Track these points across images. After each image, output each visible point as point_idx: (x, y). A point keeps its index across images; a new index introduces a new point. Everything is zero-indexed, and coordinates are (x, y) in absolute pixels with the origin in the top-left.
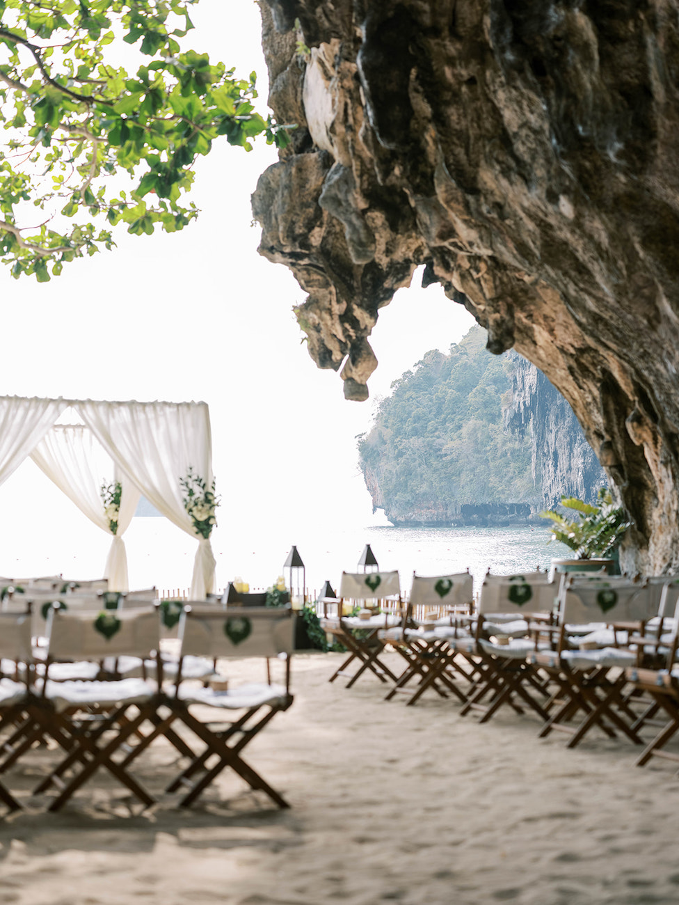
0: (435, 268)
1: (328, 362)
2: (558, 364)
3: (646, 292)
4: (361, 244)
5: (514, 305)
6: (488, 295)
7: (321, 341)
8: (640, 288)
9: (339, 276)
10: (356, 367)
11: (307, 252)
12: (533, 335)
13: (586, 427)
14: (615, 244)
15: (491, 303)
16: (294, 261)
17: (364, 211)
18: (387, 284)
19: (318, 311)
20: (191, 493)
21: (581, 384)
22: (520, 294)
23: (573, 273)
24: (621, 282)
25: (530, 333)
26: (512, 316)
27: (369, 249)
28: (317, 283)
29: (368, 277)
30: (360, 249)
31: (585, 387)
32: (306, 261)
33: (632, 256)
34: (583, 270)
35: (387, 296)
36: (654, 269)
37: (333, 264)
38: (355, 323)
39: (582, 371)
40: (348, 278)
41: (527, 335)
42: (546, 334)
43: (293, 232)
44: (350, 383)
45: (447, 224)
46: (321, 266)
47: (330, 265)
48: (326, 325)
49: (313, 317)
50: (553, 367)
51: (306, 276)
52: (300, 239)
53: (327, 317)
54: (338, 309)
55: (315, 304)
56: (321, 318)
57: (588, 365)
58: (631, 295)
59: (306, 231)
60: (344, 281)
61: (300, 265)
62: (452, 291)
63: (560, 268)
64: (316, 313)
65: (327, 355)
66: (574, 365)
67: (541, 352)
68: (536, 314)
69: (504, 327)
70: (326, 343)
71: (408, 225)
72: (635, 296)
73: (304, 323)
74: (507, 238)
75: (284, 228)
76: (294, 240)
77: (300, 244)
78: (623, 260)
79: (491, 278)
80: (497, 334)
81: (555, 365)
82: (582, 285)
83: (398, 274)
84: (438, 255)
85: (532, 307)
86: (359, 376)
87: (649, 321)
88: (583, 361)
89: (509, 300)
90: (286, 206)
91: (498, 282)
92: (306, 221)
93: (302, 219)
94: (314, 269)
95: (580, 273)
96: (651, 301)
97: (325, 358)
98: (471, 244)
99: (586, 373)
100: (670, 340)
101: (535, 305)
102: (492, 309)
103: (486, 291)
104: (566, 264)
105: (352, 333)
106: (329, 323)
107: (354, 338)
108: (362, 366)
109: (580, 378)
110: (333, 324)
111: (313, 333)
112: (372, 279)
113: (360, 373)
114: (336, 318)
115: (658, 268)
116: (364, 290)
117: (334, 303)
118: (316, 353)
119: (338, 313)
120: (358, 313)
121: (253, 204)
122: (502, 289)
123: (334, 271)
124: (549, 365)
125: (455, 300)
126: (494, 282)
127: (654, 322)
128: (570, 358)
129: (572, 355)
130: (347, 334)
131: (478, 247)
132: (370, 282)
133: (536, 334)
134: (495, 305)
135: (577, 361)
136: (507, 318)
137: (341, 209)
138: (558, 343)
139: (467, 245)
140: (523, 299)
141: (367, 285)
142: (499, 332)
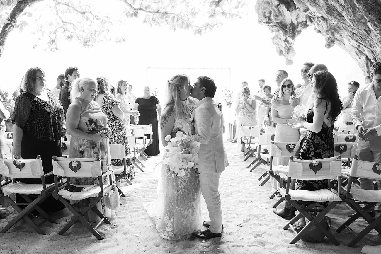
0: (307, 22)
1: (282, 54)
2: (353, 51)
3: (363, 21)
4: (277, 16)
5: (335, 32)
6: (325, 30)
7: (279, 48)
8: (360, 19)
9: (282, 28)
10: (288, 55)
11: (271, 21)
12: (344, 42)
13: (364, 71)
14: (347, 3)
15: (326, 32)
16: (268, 24)
17: (278, 5)
18: (298, 29)
19: (277, 39)
20: (226, 94)
21: (360, 57)
22: (337, 28)
23: (338, 17)
24: (351, 18)
25: (343, 41)
26: (334, 36)
27: (279, 17)
28: (275, 31)
29: (291, 28)
30: (276, 17)
31: (361, 58)
32: (271, 24)
33: (354, 7)
34: (341, 15)
35: (299, 33)
36: (363, 11)
37: (280, 24)
38: (288, 42)
39: (360, 53)
40: (285, 28)
41: (342, 42)
42: (347, 41)
43: (265, 15)
44: (287, 60)
45: (307, 7)
46: (276, 25)
47: (279, 25)
48: (280, 43)
49: (276, 41)
50: (351, 52)
51: (272, 29)
52: (268, 17)
53: (280, 40)
54: (284, 38)
55: (276, 37)
56: (278, 41)
57: (362, 51)
58: (356, 22)
59: (269, 15)
60: (284, 29)
61: (270, 25)
62: (317, 30)
63: (333, 16)
64: (277, 40)
65: (281, 52)
66: (357, 51)
67: (347, 47)
68: (343, 35)
69: (331, 39)
70: (280, 48)
71: (293, 8)
72: (358, 23)
73: (274, 43)
74: (322, 8)
75: (262, 14)
76: (266, 18)
77: (268, 19)
78: (351, 9)
79: (326, 24)
80: (328, 42)
81: (352, 51)
82: (341, 21)
83: (302, 26)
84: (309, 18)
85: (342, 33)
86: (290, 58)
87: (367, 32)
88: (360, 49)
89: (333, 31)
90: (262, 8)
91: (328, 25)
92: (269, 12)
93: (267, 11)
94: (275, 26)
95: (340, 16)
96: (365, 24)
97: (281, 53)
98: (314, 13)
99: (361, 53)
100: (375, 39)
101: (343, 32)
102: (326, 34)
103: (324, 28)
104: (335, 14)
105: (287, 45)
106: (281, 42)
107: (288, 46)
108: (290, 54)
109: (359, 55)
110: (282, 43)
111: (277, 46)
112: (292, 28)
113: (290, 57)
114: (283, 41)
115: (364, 11)
116: (290, 31)
117: (282, 36)
118: (278, 51)
119: (284, 39)
120: (289, 39)
121: (255, 9)
122: (330, 27)
123: (280, 27)
124: (350, 51)
125: (318, 32)
126: (327, 25)
127: (369, 32)
128: (355, 48)
129: (356, 48)
130: (286, 45)
131: (316, 13)
132: (292, 29)
133: (345, 41)
134: (327, 33)
135: (358, 49)
136: (331, 36)
137: (270, 5)
138: (352, 44)
139: (313, 13)
140: (338, 30)
141: (291, 30)
142: (329, 41)
